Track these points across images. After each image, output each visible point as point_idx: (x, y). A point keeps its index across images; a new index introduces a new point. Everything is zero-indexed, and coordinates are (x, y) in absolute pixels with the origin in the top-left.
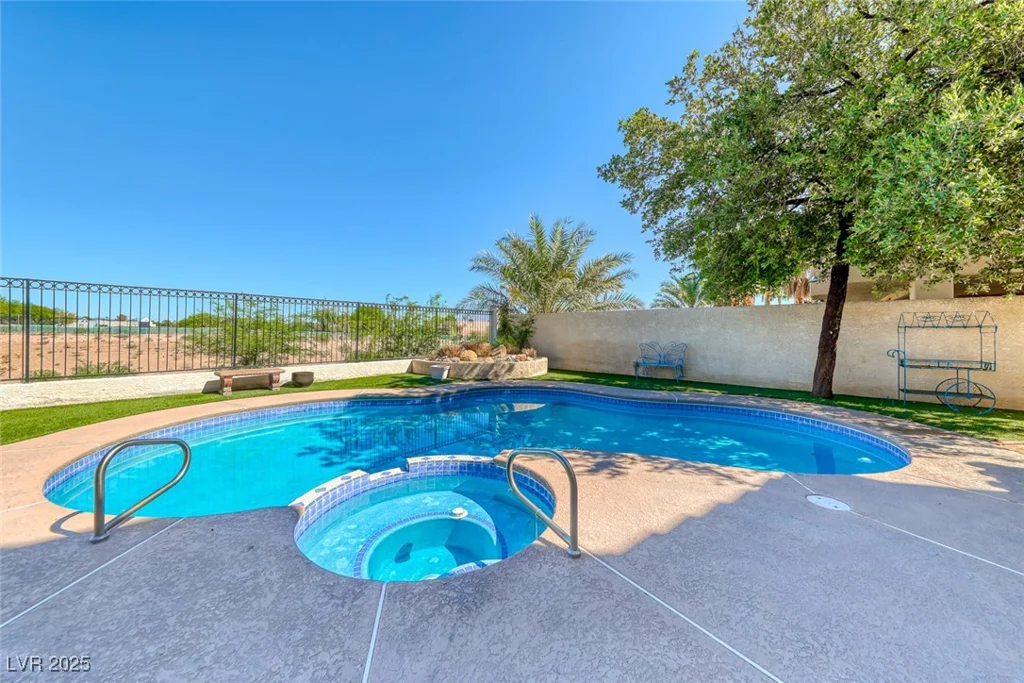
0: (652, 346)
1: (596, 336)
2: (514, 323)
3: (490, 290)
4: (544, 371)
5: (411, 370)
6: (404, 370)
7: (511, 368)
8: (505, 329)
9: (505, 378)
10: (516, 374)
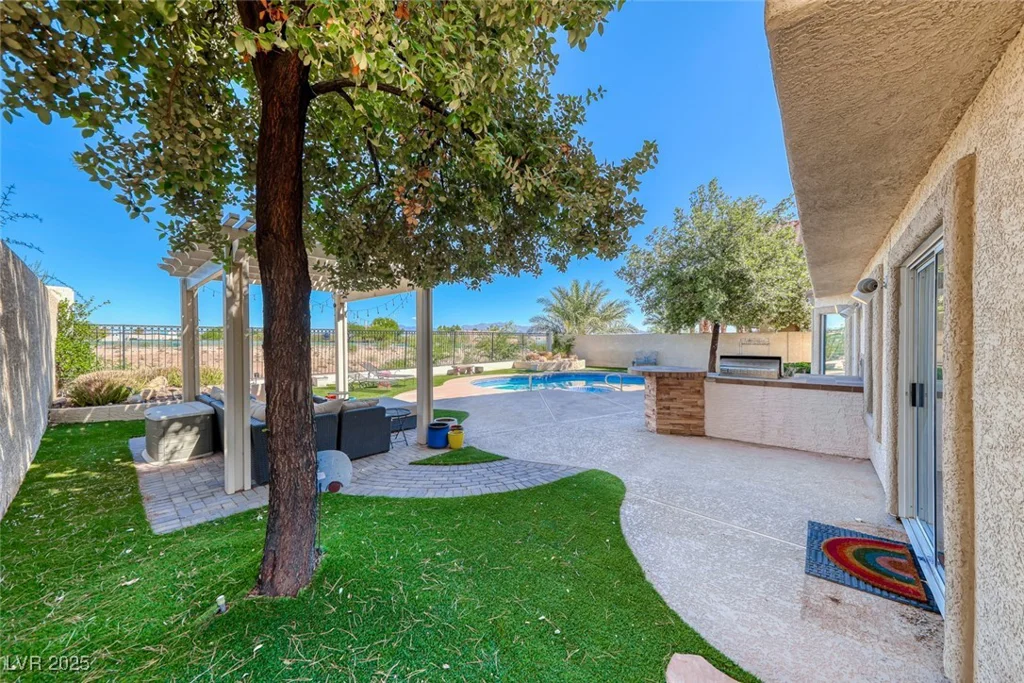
0: (641, 352)
1: (611, 348)
2: (563, 340)
3: (544, 319)
4: (584, 367)
5: (514, 367)
6: (511, 367)
7: (570, 365)
8: (557, 344)
9: (568, 370)
10: (573, 368)
